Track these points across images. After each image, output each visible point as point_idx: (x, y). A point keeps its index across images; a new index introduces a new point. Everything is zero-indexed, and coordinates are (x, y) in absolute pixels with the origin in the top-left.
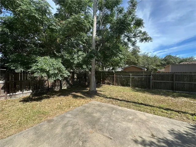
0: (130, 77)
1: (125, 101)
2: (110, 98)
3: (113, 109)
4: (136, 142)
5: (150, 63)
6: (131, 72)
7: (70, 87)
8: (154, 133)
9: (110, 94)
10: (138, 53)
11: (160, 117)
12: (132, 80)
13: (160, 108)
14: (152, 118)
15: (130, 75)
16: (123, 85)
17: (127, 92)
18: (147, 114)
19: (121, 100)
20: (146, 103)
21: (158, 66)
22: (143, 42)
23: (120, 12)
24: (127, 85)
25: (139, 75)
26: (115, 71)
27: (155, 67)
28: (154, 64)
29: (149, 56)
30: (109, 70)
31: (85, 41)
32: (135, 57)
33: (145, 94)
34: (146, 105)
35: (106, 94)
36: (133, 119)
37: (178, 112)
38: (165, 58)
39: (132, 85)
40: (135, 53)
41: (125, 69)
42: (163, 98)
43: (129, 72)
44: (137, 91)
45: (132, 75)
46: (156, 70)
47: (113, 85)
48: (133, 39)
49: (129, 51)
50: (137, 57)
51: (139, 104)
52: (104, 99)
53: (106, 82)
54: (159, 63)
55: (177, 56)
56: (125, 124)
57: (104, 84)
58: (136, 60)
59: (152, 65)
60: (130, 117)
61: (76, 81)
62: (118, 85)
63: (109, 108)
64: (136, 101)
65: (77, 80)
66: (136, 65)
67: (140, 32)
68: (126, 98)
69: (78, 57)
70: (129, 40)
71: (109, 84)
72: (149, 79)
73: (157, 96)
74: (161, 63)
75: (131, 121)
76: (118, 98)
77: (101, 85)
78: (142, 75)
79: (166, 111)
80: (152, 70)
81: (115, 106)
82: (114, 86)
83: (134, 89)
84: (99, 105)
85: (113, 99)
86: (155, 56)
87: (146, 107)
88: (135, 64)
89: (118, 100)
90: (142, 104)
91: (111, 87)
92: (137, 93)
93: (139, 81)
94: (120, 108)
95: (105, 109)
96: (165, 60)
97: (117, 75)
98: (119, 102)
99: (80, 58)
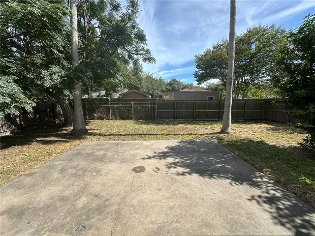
0: (132, 107)
1: (129, 135)
2: (110, 135)
3: (118, 144)
4: (144, 159)
5: (155, 88)
6: (133, 100)
7: (20, 131)
8: (156, 151)
9: (108, 131)
10: (140, 73)
11: (161, 141)
12: (135, 111)
13: (162, 135)
14: (155, 143)
15: (131, 104)
16: (123, 118)
17: (130, 125)
18: (151, 141)
19: (124, 135)
20: (151, 133)
21: (163, 91)
22: (146, 63)
23: (114, 7)
24: (129, 118)
25: (142, 104)
26: (111, 99)
27: (160, 94)
28: (160, 89)
29: (154, 77)
30: (98, 96)
31: (61, 48)
32: (137, 78)
33: (150, 126)
34: (150, 135)
35: (103, 131)
36: (140, 147)
37: (174, 135)
38: (170, 82)
39: (135, 118)
40: (137, 73)
41: (124, 95)
42: (166, 126)
43: (130, 100)
44: (142, 123)
45: (135, 104)
46: (161, 96)
47: (108, 119)
48: (135, 56)
49: (128, 68)
50: (140, 79)
51: (144, 135)
52: (102, 138)
53: (96, 115)
54: (164, 89)
55: (181, 81)
56: (132, 152)
57: (94, 119)
58: (139, 82)
59: (157, 91)
60: (137, 147)
61: (33, 119)
62: (116, 119)
63: (112, 144)
64: (141, 133)
65: (35, 116)
66: (139, 90)
67: (143, 49)
68: (130, 131)
69: (51, 75)
70: (130, 57)
71: (101, 118)
72: (154, 108)
73: (160, 126)
74: (166, 88)
75: (138, 149)
76: (120, 134)
77: (88, 121)
78: (146, 104)
79: (165, 136)
80: (157, 97)
81: (120, 142)
82: (110, 121)
83: (138, 122)
84: (98, 145)
85: (114, 135)
86: (160, 79)
87: (150, 136)
88: (137, 88)
89: (121, 135)
90: (147, 134)
91: (106, 123)
92: (141, 125)
93: (142, 111)
94: (126, 142)
95: (108, 146)
96: (170, 84)
97: (114, 104)
98: (122, 137)
99: (55, 77)
